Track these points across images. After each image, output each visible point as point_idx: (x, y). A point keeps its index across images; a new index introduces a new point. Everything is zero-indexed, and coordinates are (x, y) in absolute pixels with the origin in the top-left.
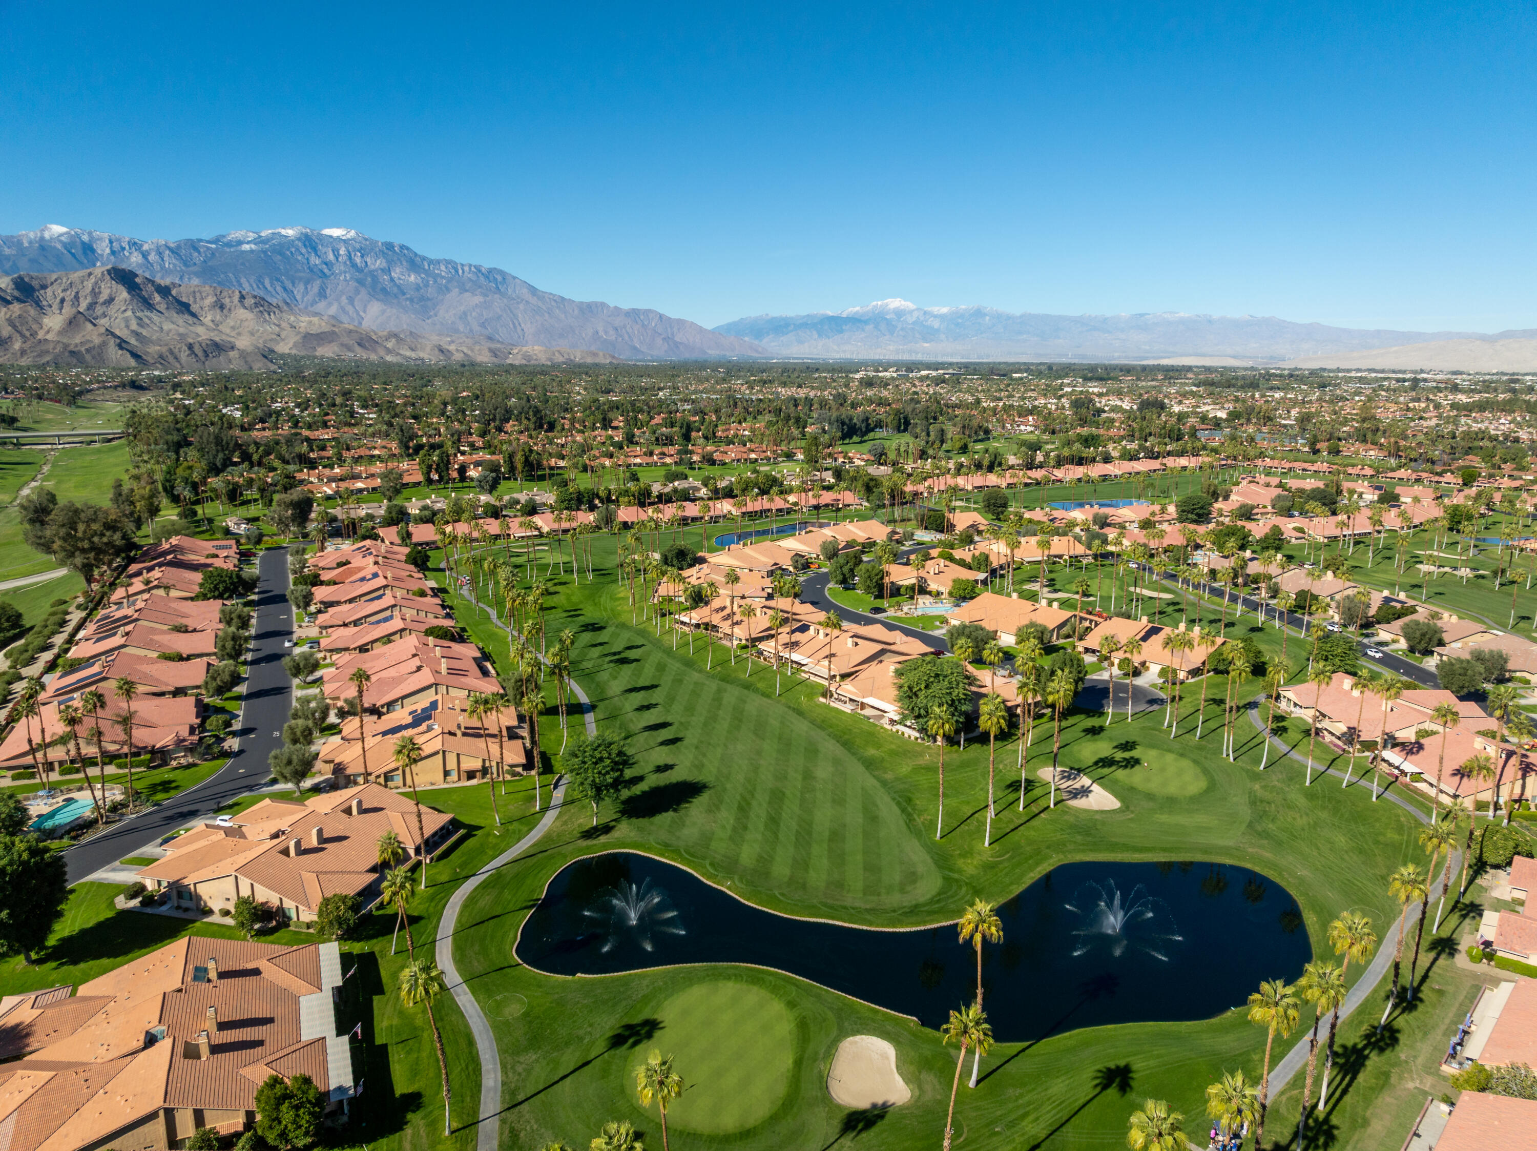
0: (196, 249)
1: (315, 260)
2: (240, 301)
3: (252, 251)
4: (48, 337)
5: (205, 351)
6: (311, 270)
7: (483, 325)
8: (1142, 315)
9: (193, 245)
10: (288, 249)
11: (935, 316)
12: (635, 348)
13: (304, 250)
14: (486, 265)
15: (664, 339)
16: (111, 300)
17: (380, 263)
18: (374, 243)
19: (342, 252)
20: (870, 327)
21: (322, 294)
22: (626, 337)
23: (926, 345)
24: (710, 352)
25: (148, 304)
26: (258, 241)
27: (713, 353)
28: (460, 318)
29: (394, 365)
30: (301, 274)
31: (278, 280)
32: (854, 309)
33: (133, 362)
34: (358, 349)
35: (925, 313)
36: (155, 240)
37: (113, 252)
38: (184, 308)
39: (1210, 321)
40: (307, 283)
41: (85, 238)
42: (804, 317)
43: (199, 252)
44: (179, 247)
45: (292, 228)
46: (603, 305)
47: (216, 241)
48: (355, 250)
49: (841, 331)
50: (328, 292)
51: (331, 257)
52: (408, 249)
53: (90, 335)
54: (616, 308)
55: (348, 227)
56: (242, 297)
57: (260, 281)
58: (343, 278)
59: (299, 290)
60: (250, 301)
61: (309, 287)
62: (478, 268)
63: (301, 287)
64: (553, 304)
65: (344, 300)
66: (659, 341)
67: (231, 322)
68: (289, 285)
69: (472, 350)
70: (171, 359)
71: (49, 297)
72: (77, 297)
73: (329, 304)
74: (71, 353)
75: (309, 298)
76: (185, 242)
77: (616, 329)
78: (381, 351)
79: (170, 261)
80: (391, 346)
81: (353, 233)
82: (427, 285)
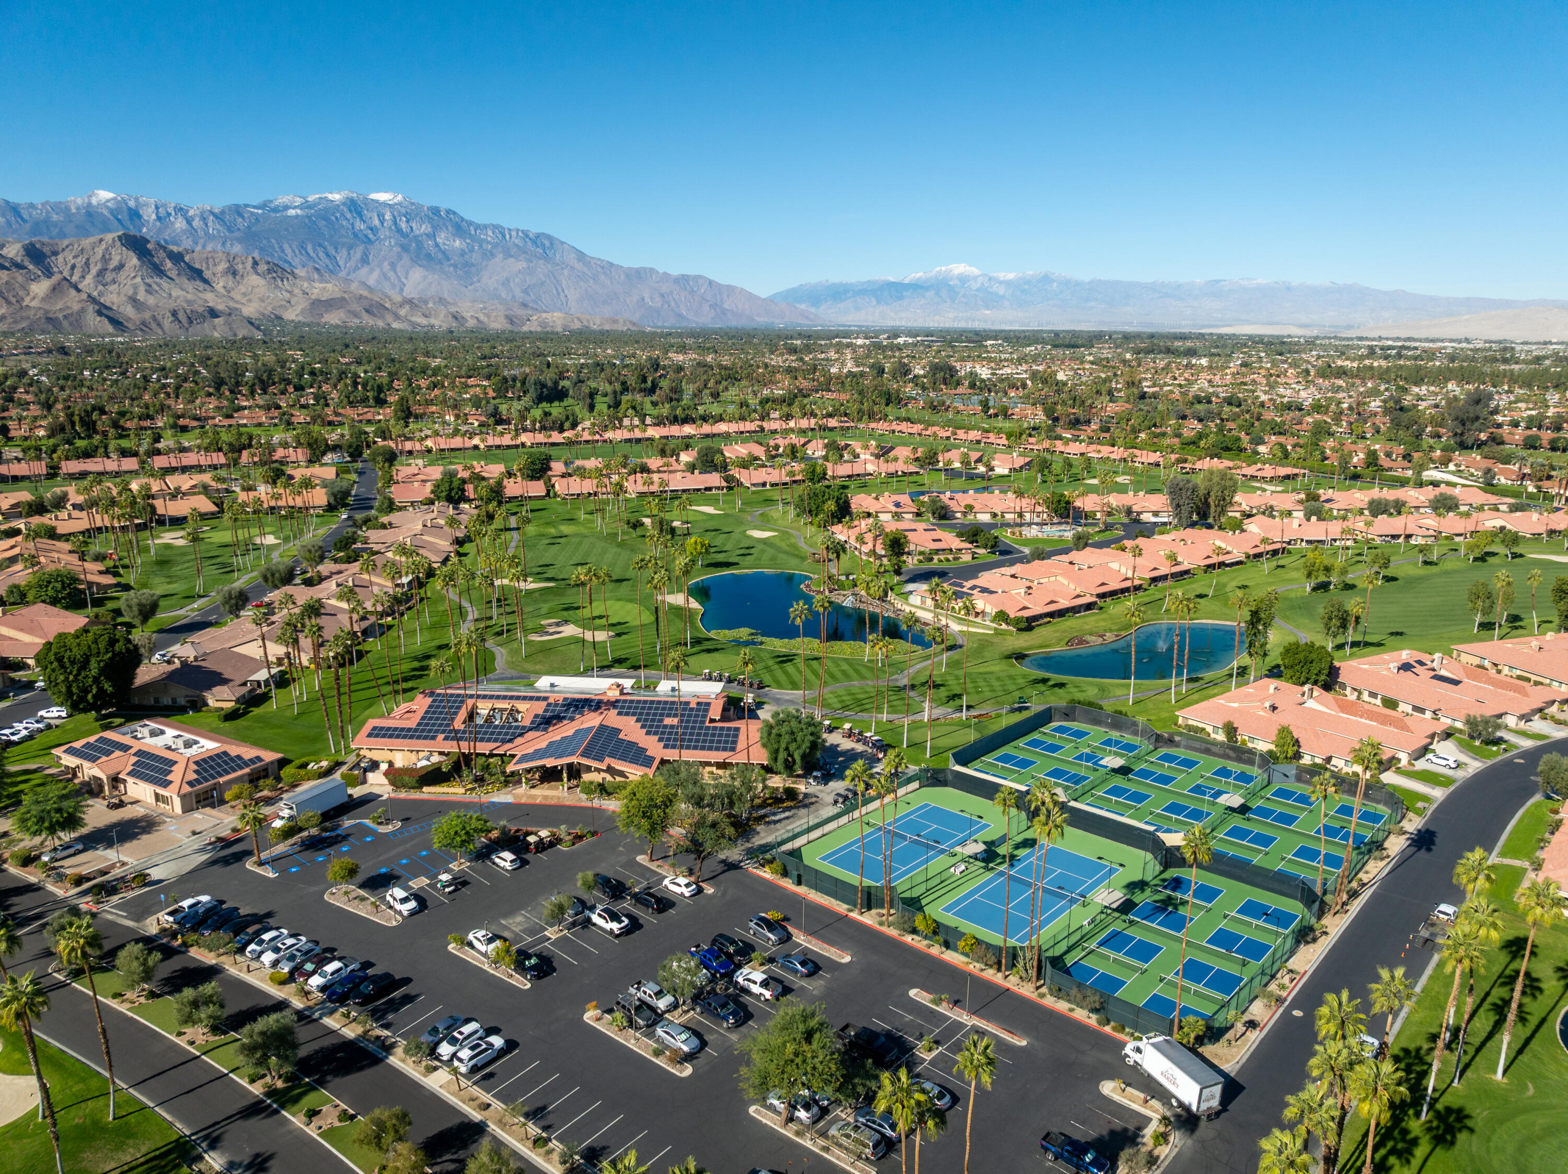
0: (241, 215)
1: (360, 226)
2: (253, 268)
3: (297, 216)
4: (33, 304)
5: (189, 318)
6: (356, 235)
7: (525, 291)
8: (1218, 282)
9: (238, 210)
10: (333, 214)
11: (1001, 283)
12: (680, 315)
13: (349, 216)
14: (534, 229)
15: (711, 306)
16: (121, 266)
17: (425, 228)
18: (419, 207)
19: (387, 217)
20: (930, 294)
21: (365, 260)
22: (673, 304)
23: (987, 312)
24: (758, 319)
25: (159, 271)
26: (306, 206)
27: (761, 320)
28: (503, 284)
29: (401, 331)
30: (345, 240)
31: (320, 245)
32: (916, 275)
33: (110, 328)
34: (365, 316)
35: (990, 279)
36: (200, 206)
37: (159, 218)
38: (197, 274)
39: (1289, 289)
40: (350, 248)
41: (132, 204)
42: (864, 283)
43: (243, 217)
44: (223, 212)
45: (339, 193)
46: (652, 270)
47: (262, 206)
48: (400, 214)
49: (901, 298)
50: (371, 257)
51: (376, 222)
52: (454, 213)
53: (72, 301)
54: (665, 273)
55: (395, 191)
56: (255, 263)
57: (302, 247)
58: (388, 244)
59: (341, 257)
60: (263, 267)
61: (352, 252)
62: (526, 234)
63: (344, 252)
64: (599, 269)
65: (386, 265)
66: (706, 308)
67: (242, 289)
68: (332, 251)
69: (489, 317)
70: (153, 326)
71: (62, 263)
72: (87, 264)
73: (372, 271)
74: (49, 320)
75: (351, 264)
76: (230, 208)
77: (662, 296)
78: (389, 318)
79: (214, 227)
80: (402, 312)
81: (400, 198)
82: (472, 250)
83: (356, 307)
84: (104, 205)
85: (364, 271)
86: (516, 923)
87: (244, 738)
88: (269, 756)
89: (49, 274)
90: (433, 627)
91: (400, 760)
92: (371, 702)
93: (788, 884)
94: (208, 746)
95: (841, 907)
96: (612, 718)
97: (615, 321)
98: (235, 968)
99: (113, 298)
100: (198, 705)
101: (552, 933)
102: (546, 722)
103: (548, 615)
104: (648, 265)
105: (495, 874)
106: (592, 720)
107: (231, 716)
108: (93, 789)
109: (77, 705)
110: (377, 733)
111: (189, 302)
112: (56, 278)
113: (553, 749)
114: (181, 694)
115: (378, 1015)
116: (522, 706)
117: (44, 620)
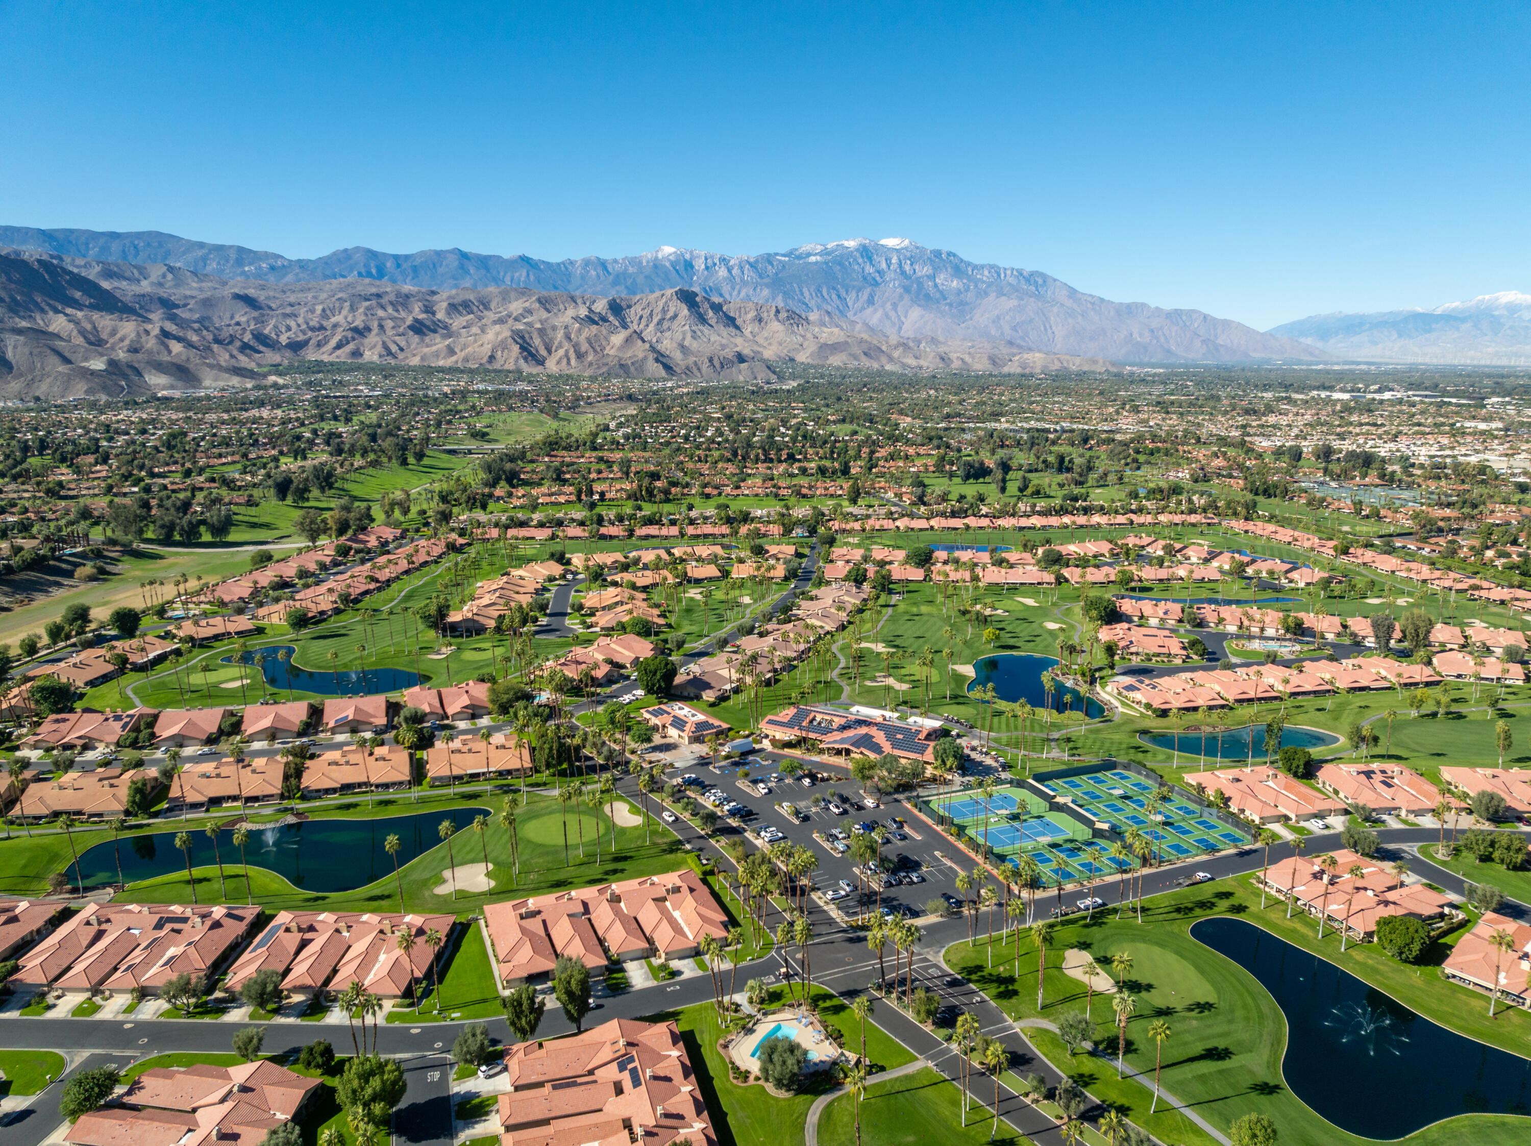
0: (771, 263)
1: (869, 269)
2: (775, 315)
3: (817, 262)
4: (612, 352)
5: (722, 363)
6: (865, 278)
7: (1014, 329)
9: (769, 259)
10: (847, 260)
12: (1169, 351)
13: (860, 260)
14: (1029, 268)
15: (1203, 341)
16: (675, 316)
17: (927, 270)
18: (922, 250)
19: (894, 261)
20: (1467, 326)
21: (871, 301)
22: (1162, 339)
24: (1253, 354)
25: (703, 320)
26: (825, 252)
28: (994, 322)
29: (893, 373)
30: (855, 283)
31: (834, 288)
33: (663, 373)
34: (863, 358)
36: (739, 256)
37: (707, 268)
38: (731, 321)
40: (859, 290)
41: (687, 256)
43: (772, 265)
44: (757, 261)
45: (854, 240)
46: (1144, 305)
47: (789, 254)
48: (906, 258)
49: (1429, 331)
50: (876, 298)
51: (884, 266)
52: (954, 255)
53: (639, 350)
54: (1157, 308)
55: (903, 237)
56: (778, 311)
57: (819, 290)
58: (892, 286)
59: (850, 299)
60: (783, 315)
61: (860, 294)
62: (1020, 272)
63: (854, 294)
64: (1089, 306)
65: (888, 306)
66: (1197, 343)
67: (765, 333)
68: (843, 294)
69: (973, 358)
70: (695, 370)
71: (632, 315)
72: (651, 315)
73: (876, 311)
74: (622, 366)
75: (859, 304)
76: (762, 256)
77: (1152, 331)
78: (884, 360)
79: (749, 274)
80: (896, 354)
81: (906, 242)
82: (967, 290)
83: (857, 351)
84: (667, 258)
85: (869, 311)
86: (802, 805)
87: (716, 716)
88: (725, 726)
89: (625, 326)
90: (819, 670)
91: (778, 736)
92: (775, 707)
93: (916, 811)
94: (701, 717)
95: (930, 822)
96: (873, 731)
97: (1095, 362)
98: (701, 800)
99: (667, 345)
100: (698, 697)
101: (813, 810)
102: (843, 728)
103: (881, 671)
104: (1140, 300)
105: (801, 787)
106: (863, 730)
107: (712, 705)
108: (655, 728)
109: (650, 691)
110: (771, 722)
111: (723, 347)
112: (629, 331)
113: (842, 741)
114: (692, 691)
115: (744, 822)
116: (836, 719)
117: (634, 644)
